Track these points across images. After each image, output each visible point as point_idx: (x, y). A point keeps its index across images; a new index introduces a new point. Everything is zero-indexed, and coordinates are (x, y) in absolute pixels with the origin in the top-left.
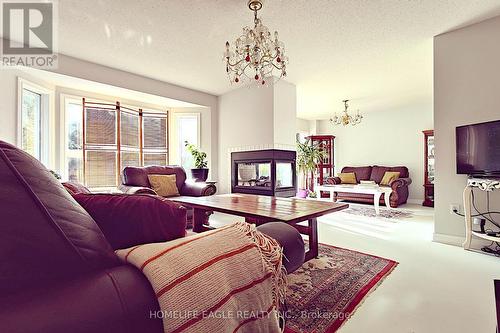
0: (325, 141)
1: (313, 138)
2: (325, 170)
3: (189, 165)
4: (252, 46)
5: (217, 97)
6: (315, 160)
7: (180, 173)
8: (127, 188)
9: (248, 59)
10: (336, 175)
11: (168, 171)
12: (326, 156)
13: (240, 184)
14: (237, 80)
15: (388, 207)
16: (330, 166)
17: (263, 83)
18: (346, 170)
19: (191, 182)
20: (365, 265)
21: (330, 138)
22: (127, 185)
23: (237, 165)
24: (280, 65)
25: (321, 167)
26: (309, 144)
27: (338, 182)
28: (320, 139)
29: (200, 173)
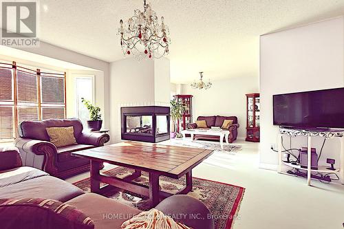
0: (186, 99)
1: (179, 96)
2: (186, 118)
3: (85, 117)
4: (143, 26)
5: (109, 63)
6: (180, 112)
7: (77, 125)
8: (24, 141)
9: (140, 36)
10: (194, 122)
11: (66, 124)
12: (187, 109)
13: (128, 131)
14: (129, 53)
15: (227, 143)
16: (190, 116)
17: (150, 57)
18: (200, 118)
19: (87, 131)
20: (226, 193)
21: (190, 97)
22: (24, 138)
23: (125, 117)
24: (164, 44)
25: (184, 116)
26: (176, 101)
27: (195, 126)
28: (183, 97)
29: (95, 124)
